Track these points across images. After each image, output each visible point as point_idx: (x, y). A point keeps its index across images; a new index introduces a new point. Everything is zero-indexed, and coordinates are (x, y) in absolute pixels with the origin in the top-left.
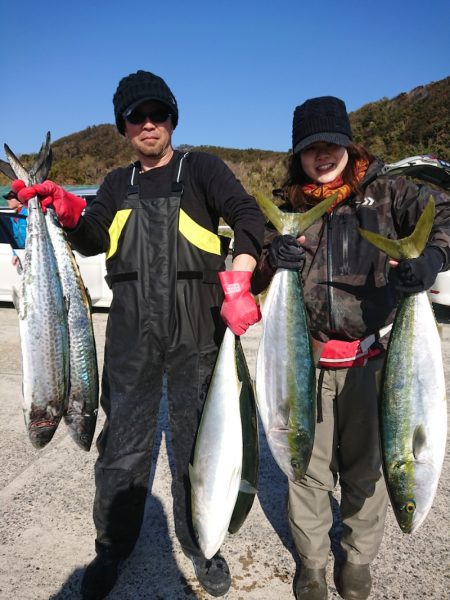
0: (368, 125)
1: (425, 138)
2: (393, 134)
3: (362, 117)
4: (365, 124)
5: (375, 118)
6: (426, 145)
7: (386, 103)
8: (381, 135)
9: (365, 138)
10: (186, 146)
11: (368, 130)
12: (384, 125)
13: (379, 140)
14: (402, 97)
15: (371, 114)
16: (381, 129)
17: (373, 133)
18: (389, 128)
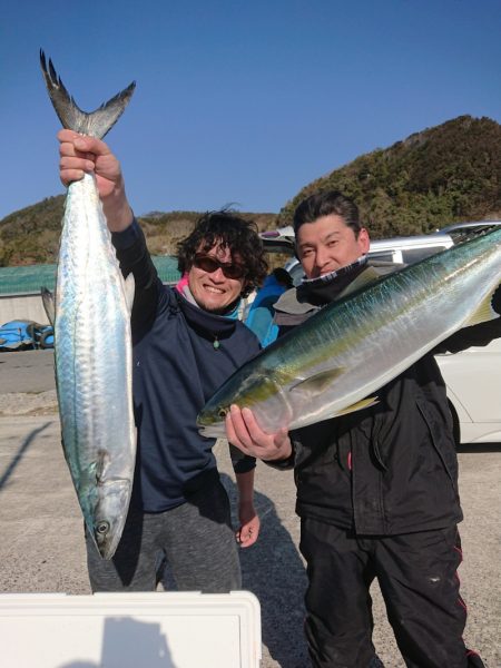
0: (365, 178)
1: (434, 186)
2: (397, 185)
3: (357, 170)
4: (362, 177)
5: (371, 170)
6: (436, 194)
7: (380, 154)
8: (383, 187)
9: (364, 191)
10: (157, 213)
11: (366, 182)
12: (384, 177)
13: (381, 192)
14: (398, 146)
15: (366, 166)
16: (381, 181)
17: (373, 186)
18: (389, 180)
